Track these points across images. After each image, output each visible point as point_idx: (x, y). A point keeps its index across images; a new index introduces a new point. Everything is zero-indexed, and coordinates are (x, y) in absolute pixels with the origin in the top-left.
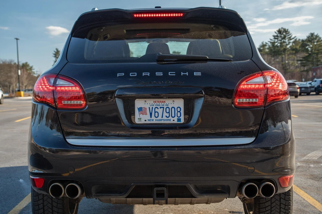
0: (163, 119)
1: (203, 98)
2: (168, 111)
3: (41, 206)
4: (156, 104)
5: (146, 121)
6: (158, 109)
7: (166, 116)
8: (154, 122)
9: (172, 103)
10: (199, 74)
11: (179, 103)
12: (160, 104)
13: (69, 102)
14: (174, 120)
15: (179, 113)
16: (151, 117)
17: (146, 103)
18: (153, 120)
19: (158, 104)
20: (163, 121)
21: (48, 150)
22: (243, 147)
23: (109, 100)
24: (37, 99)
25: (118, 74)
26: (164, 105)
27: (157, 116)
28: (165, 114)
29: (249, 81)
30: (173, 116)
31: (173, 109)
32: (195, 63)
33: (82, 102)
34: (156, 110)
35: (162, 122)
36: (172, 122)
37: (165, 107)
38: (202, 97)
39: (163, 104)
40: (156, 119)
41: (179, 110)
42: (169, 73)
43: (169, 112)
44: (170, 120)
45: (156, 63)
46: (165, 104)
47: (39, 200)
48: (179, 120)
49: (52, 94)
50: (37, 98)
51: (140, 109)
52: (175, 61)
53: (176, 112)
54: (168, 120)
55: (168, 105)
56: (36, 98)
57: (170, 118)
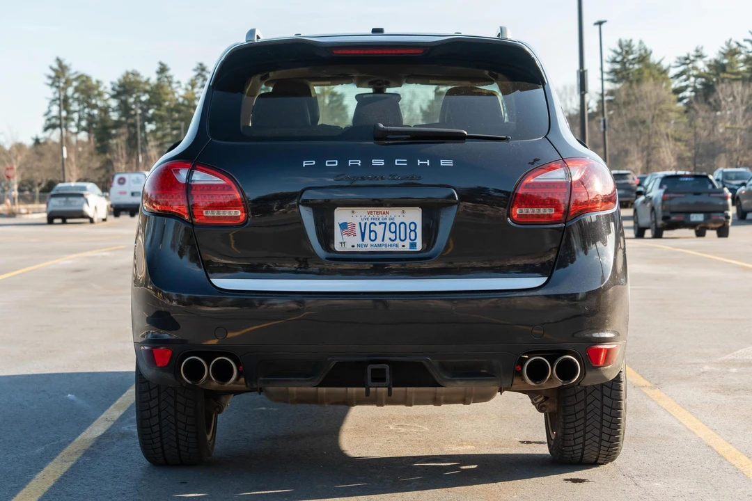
0: (384, 243)
1: (456, 207)
2: (393, 230)
3: (155, 411)
4: (372, 216)
5: (353, 246)
6: (376, 225)
7: (390, 239)
8: (369, 249)
9: (401, 215)
10: (449, 163)
11: (414, 216)
12: (380, 216)
13: (215, 213)
14: (404, 246)
15: (413, 233)
16: (363, 240)
17: (354, 215)
18: (366, 246)
19: (376, 216)
20: (384, 247)
21: (175, 301)
22: (524, 294)
23: (275, 211)
24: (154, 207)
25: (304, 162)
26: (386, 219)
27: (373, 238)
28: (388, 235)
29: (538, 177)
30: (403, 238)
31: (403, 226)
32: (443, 143)
33: (239, 213)
34: (373, 227)
35: (383, 249)
36: (400, 249)
37: (388, 222)
38: (453, 204)
39: (384, 216)
40: (372, 243)
41: (413, 227)
42: (396, 161)
43: (395, 232)
44: (397, 245)
45: (372, 143)
46: (388, 216)
47: (151, 399)
48: (413, 245)
49: (186, 199)
50: (154, 205)
51: (344, 226)
52: (408, 139)
53: (408, 231)
54: (394, 245)
55: (393, 219)
56: (152, 205)
57: (398, 241)
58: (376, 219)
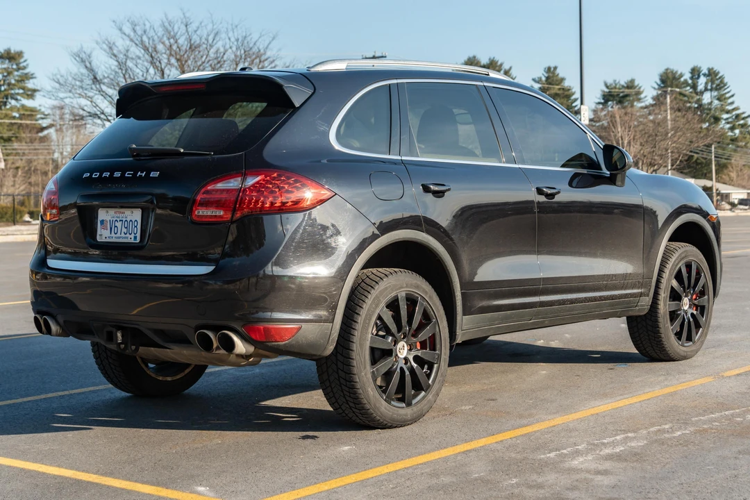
0: (120, 236)
2: (126, 226)
4: (116, 215)
5: (106, 238)
6: (118, 222)
7: (124, 233)
8: (114, 240)
9: (131, 215)
10: (156, 174)
11: (137, 215)
12: (120, 215)
14: (130, 239)
15: (136, 229)
16: (111, 233)
17: (108, 214)
18: (112, 237)
19: (118, 215)
25: (85, 174)
26: (123, 217)
27: (116, 232)
28: (124, 230)
30: (130, 232)
31: (131, 223)
34: (116, 224)
35: (120, 240)
36: (129, 241)
37: (124, 220)
39: (122, 215)
40: (115, 235)
41: (136, 224)
43: (127, 228)
44: (127, 238)
46: (124, 215)
48: (135, 238)
51: (102, 222)
53: (133, 227)
55: (126, 217)
57: (128, 235)
58: (118, 217)
